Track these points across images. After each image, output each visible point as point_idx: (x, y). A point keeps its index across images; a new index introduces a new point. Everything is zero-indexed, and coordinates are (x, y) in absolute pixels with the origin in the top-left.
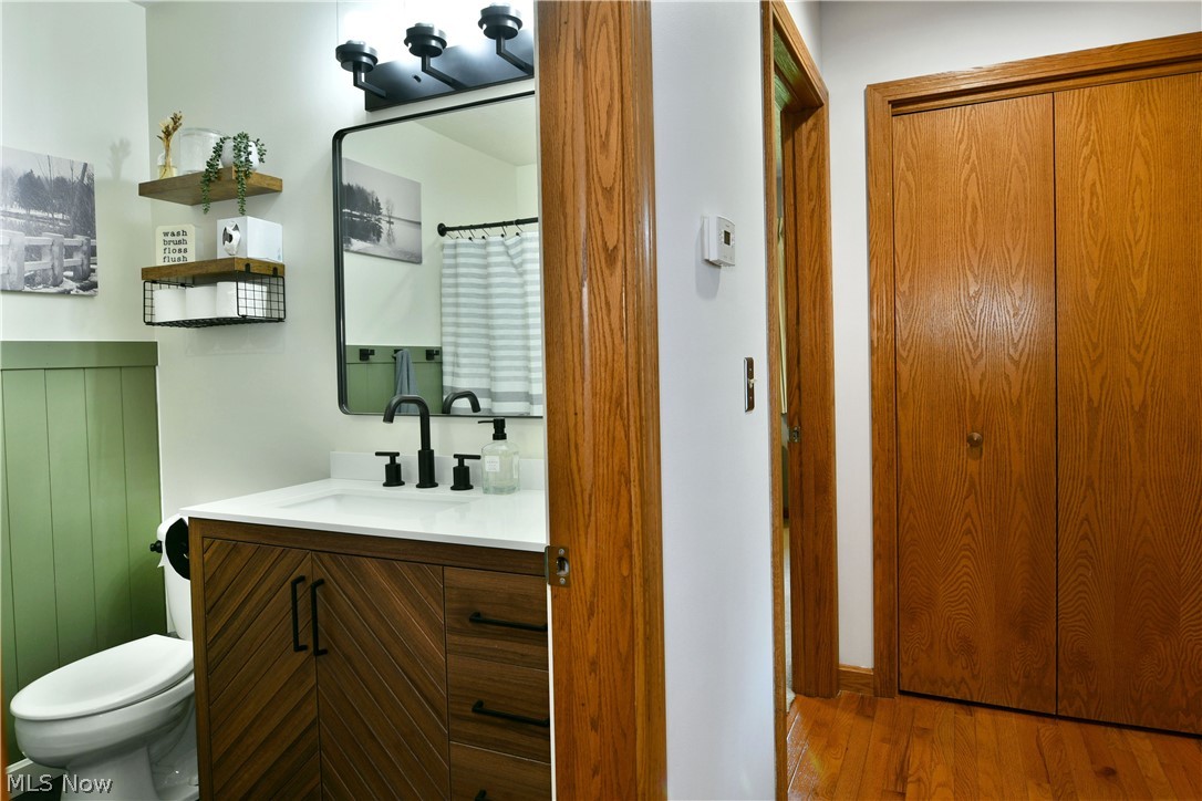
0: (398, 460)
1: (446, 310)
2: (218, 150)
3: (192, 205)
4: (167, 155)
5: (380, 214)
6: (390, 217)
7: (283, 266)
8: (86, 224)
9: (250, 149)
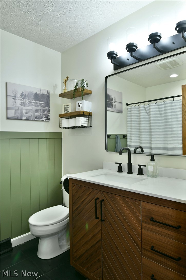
0: (121, 165)
1: (128, 125)
2: (77, 84)
3: (70, 99)
4: (65, 87)
5: (113, 101)
6: (115, 101)
7: (92, 113)
8: (48, 104)
9: (84, 83)
